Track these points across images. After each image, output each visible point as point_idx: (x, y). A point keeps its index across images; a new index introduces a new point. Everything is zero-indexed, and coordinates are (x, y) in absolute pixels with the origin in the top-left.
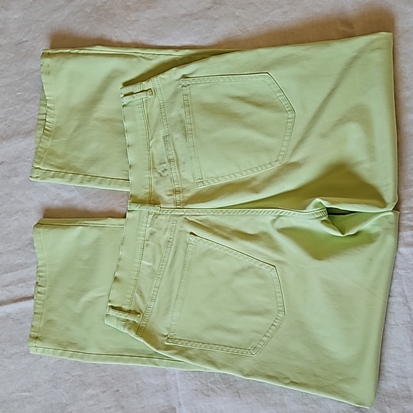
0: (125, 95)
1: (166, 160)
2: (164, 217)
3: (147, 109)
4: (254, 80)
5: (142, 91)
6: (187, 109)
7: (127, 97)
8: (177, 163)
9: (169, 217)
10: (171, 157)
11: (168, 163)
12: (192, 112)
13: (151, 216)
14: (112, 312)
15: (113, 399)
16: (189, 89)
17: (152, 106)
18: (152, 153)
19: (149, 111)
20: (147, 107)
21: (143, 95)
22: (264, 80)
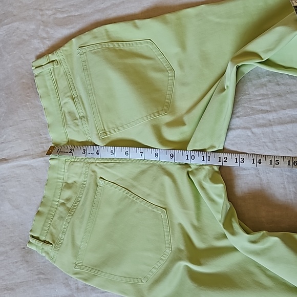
0: (36, 68)
1: (78, 117)
2: (78, 164)
3: (55, 77)
4: (139, 45)
5: (49, 63)
6: (86, 73)
7: (37, 69)
8: (87, 119)
9: (82, 164)
10: (82, 114)
11: (79, 120)
12: (90, 75)
13: (67, 163)
14: (32, 240)
15: (20, 255)
16: (86, 55)
17: (59, 74)
18: (64, 112)
19: (57, 78)
20: (55, 75)
21: (50, 66)
22: (147, 46)
